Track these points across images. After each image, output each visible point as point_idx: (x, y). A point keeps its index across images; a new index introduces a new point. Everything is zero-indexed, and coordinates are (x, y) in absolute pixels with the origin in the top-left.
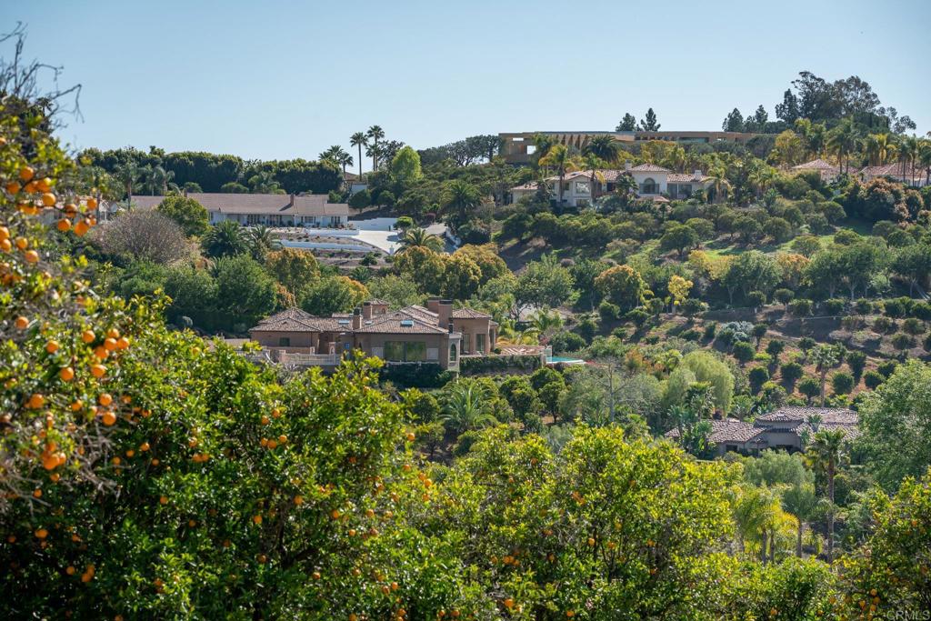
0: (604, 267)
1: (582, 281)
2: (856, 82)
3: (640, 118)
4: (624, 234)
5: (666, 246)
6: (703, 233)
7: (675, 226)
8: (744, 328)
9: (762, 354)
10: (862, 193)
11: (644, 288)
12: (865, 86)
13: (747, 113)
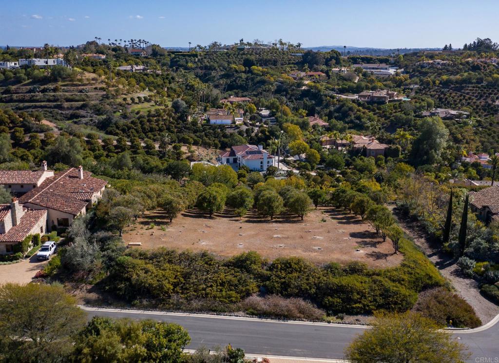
0: (425, 79)
1: (421, 81)
2: (488, 39)
3: (448, 46)
4: (431, 73)
5: (438, 74)
6: (444, 72)
7: (440, 71)
8: (446, 90)
9: (448, 94)
10: (475, 65)
11: (431, 83)
12: (490, 40)
13: (468, 44)
